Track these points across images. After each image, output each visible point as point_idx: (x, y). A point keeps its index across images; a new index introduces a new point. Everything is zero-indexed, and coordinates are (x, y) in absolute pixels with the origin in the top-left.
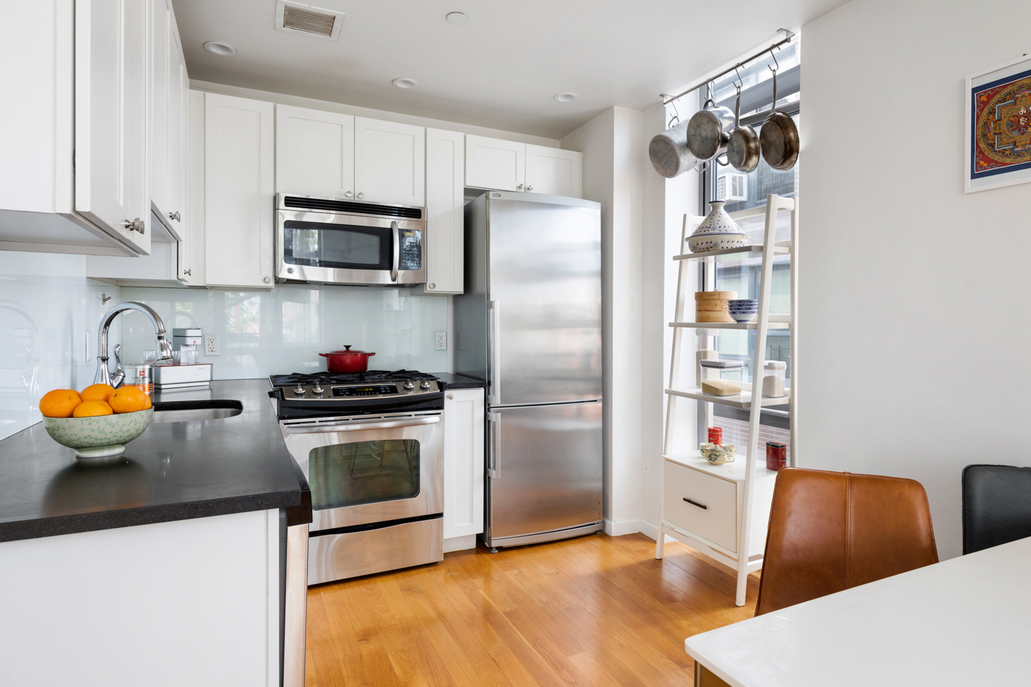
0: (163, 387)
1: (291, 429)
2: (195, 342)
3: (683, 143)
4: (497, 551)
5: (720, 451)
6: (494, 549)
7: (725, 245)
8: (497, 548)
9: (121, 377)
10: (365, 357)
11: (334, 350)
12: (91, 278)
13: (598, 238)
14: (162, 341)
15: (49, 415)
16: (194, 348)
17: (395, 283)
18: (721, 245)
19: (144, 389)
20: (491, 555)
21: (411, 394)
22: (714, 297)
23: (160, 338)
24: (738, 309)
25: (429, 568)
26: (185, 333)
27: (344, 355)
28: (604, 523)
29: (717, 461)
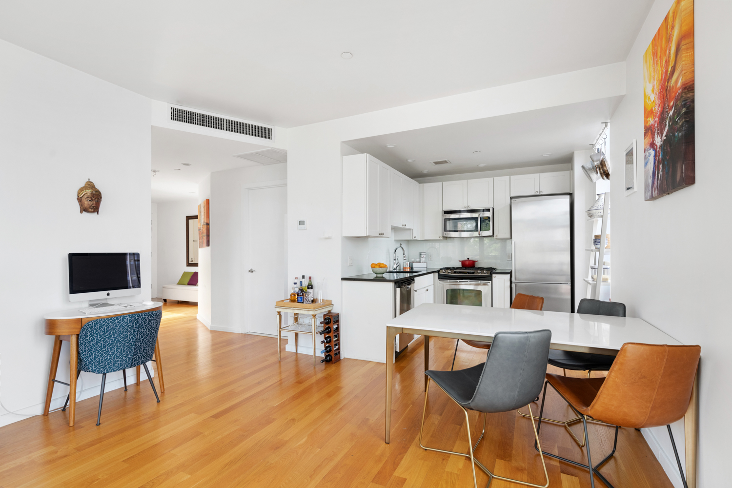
0: (414, 268)
1: (442, 282)
2: (424, 256)
9: (399, 264)
10: (474, 262)
11: (463, 260)
12: (395, 241)
15: (372, 267)
17: (480, 236)
21: (479, 274)
26: (422, 253)
27: (466, 261)
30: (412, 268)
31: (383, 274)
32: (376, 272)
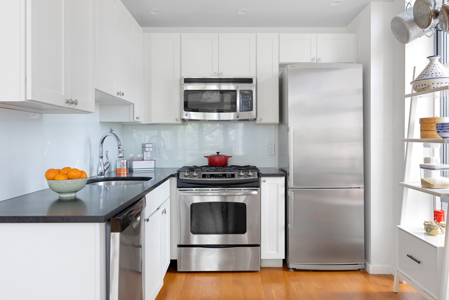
0: (134, 170)
1: (181, 193)
2: (149, 150)
3: (411, 20)
4: (293, 271)
5: (434, 226)
6: (291, 269)
7: (436, 86)
8: (293, 269)
9: (108, 165)
10: (226, 158)
11: (211, 154)
12: (102, 122)
13: (361, 87)
14: (119, 149)
15: (49, 179)
16: (150, 153)
17: (239, 119)
18: (433, 86)
19: (124, 171)
20: (288, 272)
21: (242, 178)
22: (430, 121)
23: (119, 148)
24: (441, 129)
25: (252, 273)
26: (145, 145)
27: (215, 157)
28: (365, 264)
29: (431, 233)
30: (130, 170)
31: (76, 192)
32: (59, 190)
